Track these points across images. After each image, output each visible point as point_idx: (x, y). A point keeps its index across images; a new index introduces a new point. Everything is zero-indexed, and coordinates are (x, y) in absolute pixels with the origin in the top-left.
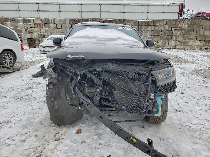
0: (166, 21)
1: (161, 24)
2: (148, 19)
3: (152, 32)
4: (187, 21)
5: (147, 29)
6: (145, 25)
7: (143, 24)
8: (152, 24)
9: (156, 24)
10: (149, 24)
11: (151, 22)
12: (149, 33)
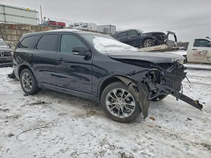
0: (32, 26)
1: (27, 29)
2: (6, 22)
3: (19, 37)
4: (50, 28)
5: (12, 33)
6: (9, 28)
7: (6, 27)
8: (17, 28)
9: (22, 29)
10: (13, 27)
11: (16, 25)
12: (15, 37)
